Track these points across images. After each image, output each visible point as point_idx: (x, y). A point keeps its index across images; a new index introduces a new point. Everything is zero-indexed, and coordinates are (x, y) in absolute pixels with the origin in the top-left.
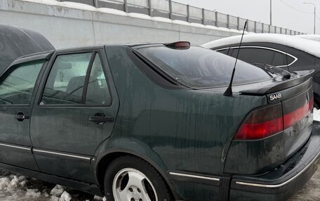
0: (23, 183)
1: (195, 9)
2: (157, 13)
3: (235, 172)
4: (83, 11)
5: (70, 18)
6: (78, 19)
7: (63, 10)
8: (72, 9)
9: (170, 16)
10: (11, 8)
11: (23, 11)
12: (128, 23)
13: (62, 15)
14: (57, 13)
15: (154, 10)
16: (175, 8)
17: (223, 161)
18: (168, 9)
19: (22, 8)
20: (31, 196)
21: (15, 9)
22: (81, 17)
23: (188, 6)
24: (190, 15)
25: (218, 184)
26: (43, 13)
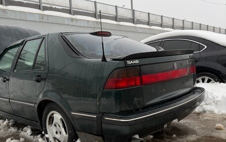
0: (10, 124)
1: (167, 19)
2: (139, 22)
3: (105, 112)
4: (88, 21)
5: (79, 26)
6: (84, 27)
7: (74, 21)
8: (80, 20)
9: (148, 24)
10: (41, 20)
11: (49, 21)
12: (118, 29)
13: (74, 24)
14: (70, 23)
15: (137, 20)
16: (152, 18)
17: (98, 104)
18: (147, 19)
19: (48, 20)
20: (11, 131)
21: (44, 20)
22: (86, 25)
23: (162, 16)
24: (163, 22)
25: (96, 120)
26: (61, 23)
